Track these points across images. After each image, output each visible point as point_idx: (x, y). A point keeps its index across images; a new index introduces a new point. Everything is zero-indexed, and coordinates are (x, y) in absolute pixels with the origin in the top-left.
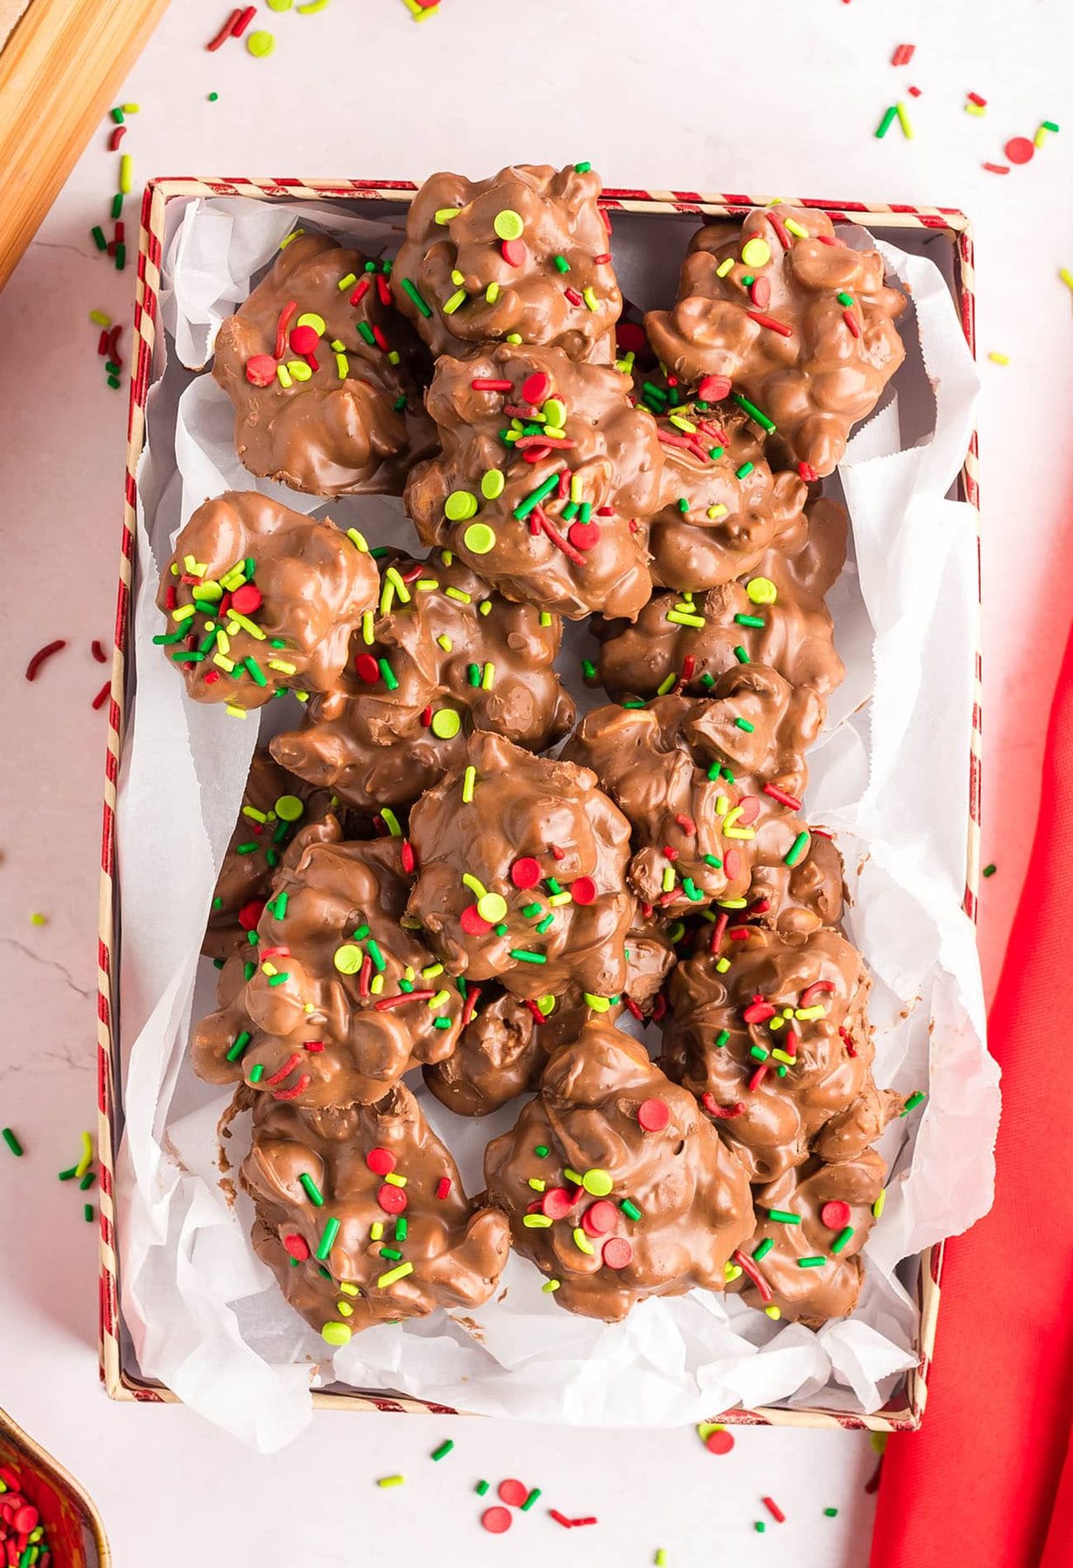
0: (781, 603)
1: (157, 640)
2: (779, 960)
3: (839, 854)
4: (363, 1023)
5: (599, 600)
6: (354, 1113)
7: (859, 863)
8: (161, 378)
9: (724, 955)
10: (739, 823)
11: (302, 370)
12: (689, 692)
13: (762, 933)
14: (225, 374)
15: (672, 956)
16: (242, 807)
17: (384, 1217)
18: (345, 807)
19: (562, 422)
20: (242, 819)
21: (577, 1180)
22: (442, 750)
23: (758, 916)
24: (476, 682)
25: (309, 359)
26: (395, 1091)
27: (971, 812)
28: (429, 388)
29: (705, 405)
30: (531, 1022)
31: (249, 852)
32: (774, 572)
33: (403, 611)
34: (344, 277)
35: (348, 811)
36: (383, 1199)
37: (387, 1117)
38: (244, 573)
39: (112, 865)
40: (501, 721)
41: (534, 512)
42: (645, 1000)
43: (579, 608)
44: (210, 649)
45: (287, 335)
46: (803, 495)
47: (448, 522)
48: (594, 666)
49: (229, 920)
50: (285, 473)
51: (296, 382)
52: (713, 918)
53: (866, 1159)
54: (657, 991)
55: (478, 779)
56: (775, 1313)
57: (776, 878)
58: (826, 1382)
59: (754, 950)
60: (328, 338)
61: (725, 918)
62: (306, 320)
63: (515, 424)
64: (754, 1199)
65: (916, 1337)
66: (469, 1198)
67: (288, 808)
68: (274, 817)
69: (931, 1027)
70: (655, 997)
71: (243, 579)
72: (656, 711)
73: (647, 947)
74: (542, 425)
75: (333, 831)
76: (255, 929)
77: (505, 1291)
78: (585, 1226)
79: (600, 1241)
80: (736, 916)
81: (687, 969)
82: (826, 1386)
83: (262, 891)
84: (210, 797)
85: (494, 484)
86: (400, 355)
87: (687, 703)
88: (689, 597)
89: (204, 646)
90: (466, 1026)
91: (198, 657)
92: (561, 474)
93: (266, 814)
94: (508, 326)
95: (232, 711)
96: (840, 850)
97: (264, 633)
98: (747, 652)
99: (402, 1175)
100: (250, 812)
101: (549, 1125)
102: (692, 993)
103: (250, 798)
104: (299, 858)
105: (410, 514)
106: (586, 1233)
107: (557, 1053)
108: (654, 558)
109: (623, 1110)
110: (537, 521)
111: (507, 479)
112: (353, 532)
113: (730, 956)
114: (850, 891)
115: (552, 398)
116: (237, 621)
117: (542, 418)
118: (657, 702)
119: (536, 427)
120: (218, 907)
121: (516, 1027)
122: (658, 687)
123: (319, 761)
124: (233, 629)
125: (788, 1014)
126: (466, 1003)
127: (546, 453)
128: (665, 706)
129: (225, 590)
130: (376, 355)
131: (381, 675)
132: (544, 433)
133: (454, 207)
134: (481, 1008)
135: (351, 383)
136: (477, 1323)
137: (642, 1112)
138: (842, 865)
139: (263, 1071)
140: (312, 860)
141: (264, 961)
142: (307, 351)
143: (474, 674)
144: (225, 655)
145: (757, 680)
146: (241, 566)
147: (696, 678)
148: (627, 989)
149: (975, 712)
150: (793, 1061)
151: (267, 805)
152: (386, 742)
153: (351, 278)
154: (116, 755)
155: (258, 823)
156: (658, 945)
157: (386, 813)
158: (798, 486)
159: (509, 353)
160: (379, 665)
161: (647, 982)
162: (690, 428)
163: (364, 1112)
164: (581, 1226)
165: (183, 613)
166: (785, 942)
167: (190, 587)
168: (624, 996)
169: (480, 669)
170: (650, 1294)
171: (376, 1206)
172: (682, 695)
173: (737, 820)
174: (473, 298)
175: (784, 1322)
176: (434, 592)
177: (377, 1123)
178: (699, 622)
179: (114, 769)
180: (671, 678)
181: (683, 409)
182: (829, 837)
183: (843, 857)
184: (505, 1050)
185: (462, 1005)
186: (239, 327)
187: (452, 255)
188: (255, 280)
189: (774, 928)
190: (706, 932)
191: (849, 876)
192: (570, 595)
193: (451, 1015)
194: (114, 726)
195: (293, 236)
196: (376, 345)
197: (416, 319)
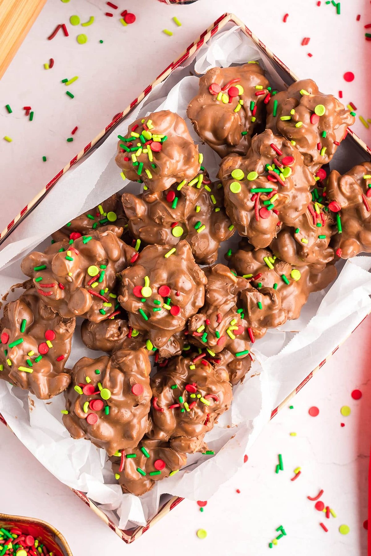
0: (298, 283)
1: (119, 137)
2: (210, 379)
3: (250, 367)
4: (81, 292)
5: (252, 234)
6: (55, 315)
7: (254, 374)
8: (185, 67)
9: (195, 365)
10: (233, 331)
11: (226, 99)
12: (252, 283)
13: (211, 368)
14: (204, 81)
15: (180, 352)
16: (100, 204)
17: (37, 352)
18: (128, 230)
19: (287, 176)
20: (97, 208)
21: (100, 388)
22: (170, 238)
23: (214, 362)
24: (196, 227)
25: (230, 97)
26: (72, 319)
27: (297, 388)
28: (257, 135)
29: (327, 209)
30: (126, 334)
31: (90, 219)
32: (303, 272)
33: (195, 190)
34: (260, 85)
35: (128, 231)
36: (41, 346)
37: (63, 324)
38: (162, 139)
39: (50, 187)
40: (194, 244)
41: (257, 194)
42: (162, 357)
43: (244, 232)
44: (134, 151)
45: (230, 87)
46: (331, 259)
47: (230, 175)
48: (232, 253)
49: (68, 232)
50: (197, 122)
51: (222, 101)
52: (200, 352)
53: (182, 457)
54: (168, 358)
55: (174, 253)
56: (118, 477)
57: (228, 357)
58: (114, 509)
59: (205, 371)
60: (241, 97)
61: (205, 355)
62: (239, 87)
63: (273, 165)
64: (142, 439)
65: (150, 519)
66: (65, 367)
67: (111, 217)
68: (106, 215)
69: (232, 437)
70: (165, 359)
71: (160, 140)
72: (238, 280)
73: (176, 343)
74: (281, 172)
75: (119, 233)
76: (74, 240)
77: (51, 403)
78: (91, 403)
79: (91, 411)
80: (208, 357)
81: (182, 360)
82: (112, 510)
83: (84, 232)
84: (94, 193)
85: (253, 176)
86: (256, 120)
87: (248, 286)
88: (275, 258)
89: (133, 149)
90: (108, 319)
91: (128, 150)
92: (274, 190)
93: (104, 212)
94: (295, 137)
95: (122, 175)
96: (251, 366)
97: (153, 160)
98: (277, 288)
99: (52, 344)
100: (101, 208)
101: (106, 367)
102: (177, 367)
103: (104, 204)
104: (104, 232)
105: (221, 165)
106: (89, 406)
107: (126, 349)
108: (276, 238)
109: (131, 380)
110: (256, 197)
111: (258, 178)
112: (201, 155)
113: (197, 367)
114: (244, 380)
115: (290, 167)
116: (148, 150)
117: (282, 170)
118: (240, 278)
119: (278, 171)
120: (68, 226)
121: (121, 332)
122: (244, 275)
123: (134, 209)
124: (145, 151)
125: (199, 396)
126: (114, 313)
127: (275, 180)
128: (242, 281)
129: (152, 139)
130: (250, 114)
131: (173, 201)
132: (279, 175)
133: (308, 92)
134: (116, 318)
135: (236, 115)
136: (34, 404)
137: (135, 386)
138: (249, 370)
139: (41, 280)
140: (107, 235)
141: (69, 250)
142: (232, 95)
143: (198, 225)
144: (136, 156)
145: (275, 296)
146: (162, 136)
147: (257, 281)
148: (161, 349)
149: (323, 361)
150: (188, 410)
151: (106, 210)
152: (157, 221)
153: (261, 87)
154: (78, 158)
155: (100, 213)
156: (179, 346)
157: (139, 241)
158: (331, 256)
159: (289, 145)
160: (175, 198)
161: (167, 353)
162: (318, 211)
163: (58, 318)
164: (89, 402)
165: (135, 135)
166: (215, 376)
167: (143, 129)
168: (157, 351)
169: (201, 225)
170: (90, 439)
171: (38, 346)
172: (249, 282)
173: (234, 330)
174: (292, 121)
175: (117, 482)
176: (208, 192)
177: (58, 324)
178: (272, 267)
179: (74, 162)
180: (251, 275)
181: (320, 205)
182: (252, 360)
183: (251, 368)
184: (112, 336)
185: (112, 312)
186: (219, 72)
187: (297, 104)
188: (233, 65)
189: (215, 370)
190: (194, 355)
191: (247, 375)
192: (246, 226)
193: (107, 312)
194: (85, 150)
195: (254, 62)
196: (252, 111)
197: (269, 114)
